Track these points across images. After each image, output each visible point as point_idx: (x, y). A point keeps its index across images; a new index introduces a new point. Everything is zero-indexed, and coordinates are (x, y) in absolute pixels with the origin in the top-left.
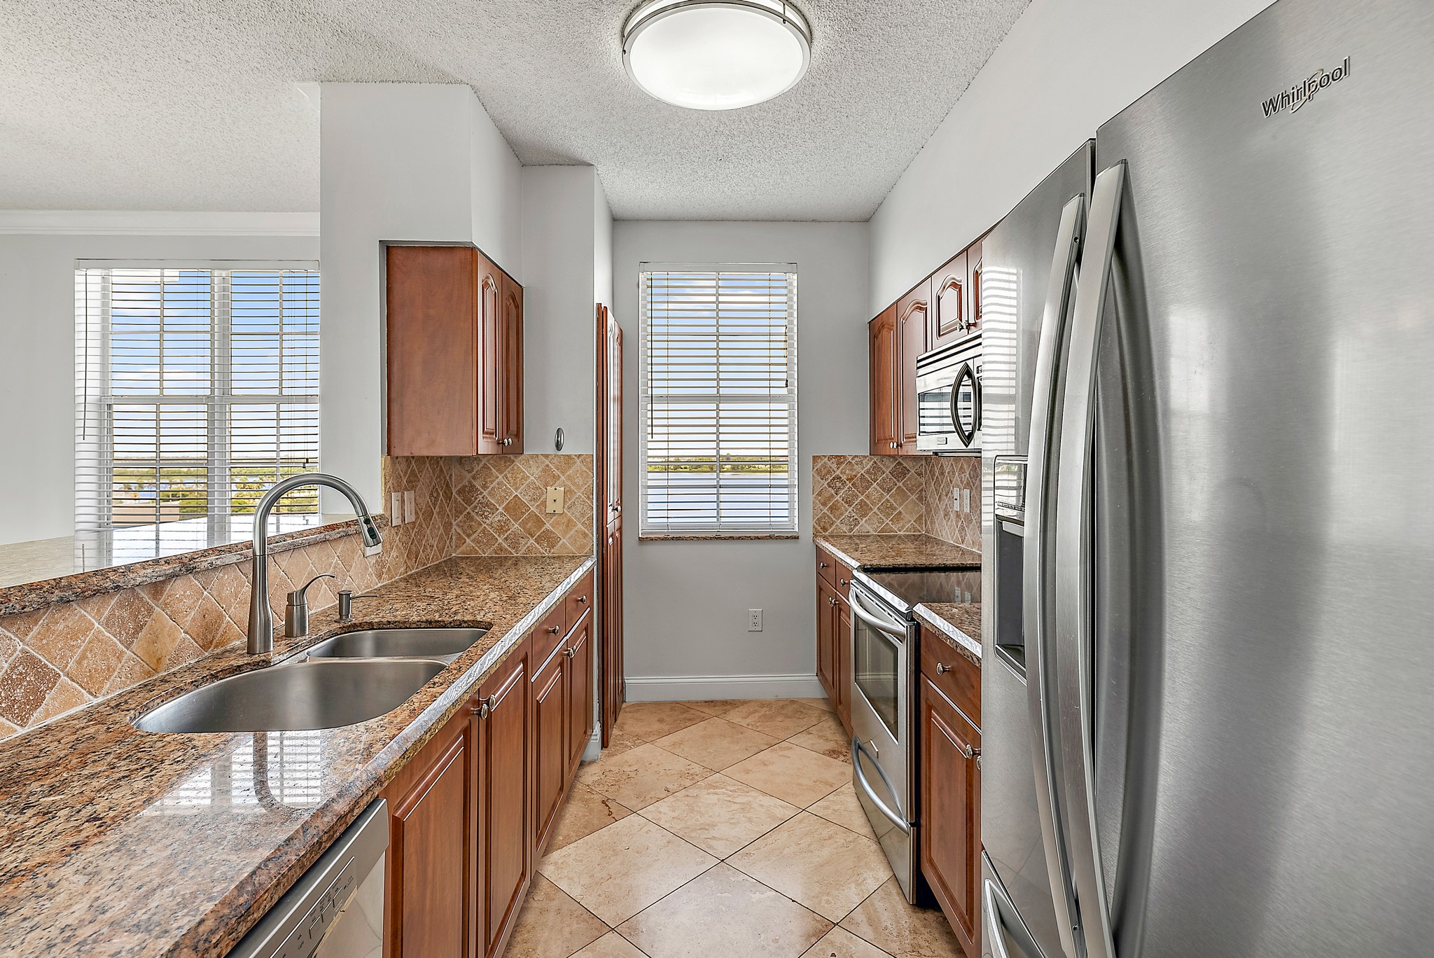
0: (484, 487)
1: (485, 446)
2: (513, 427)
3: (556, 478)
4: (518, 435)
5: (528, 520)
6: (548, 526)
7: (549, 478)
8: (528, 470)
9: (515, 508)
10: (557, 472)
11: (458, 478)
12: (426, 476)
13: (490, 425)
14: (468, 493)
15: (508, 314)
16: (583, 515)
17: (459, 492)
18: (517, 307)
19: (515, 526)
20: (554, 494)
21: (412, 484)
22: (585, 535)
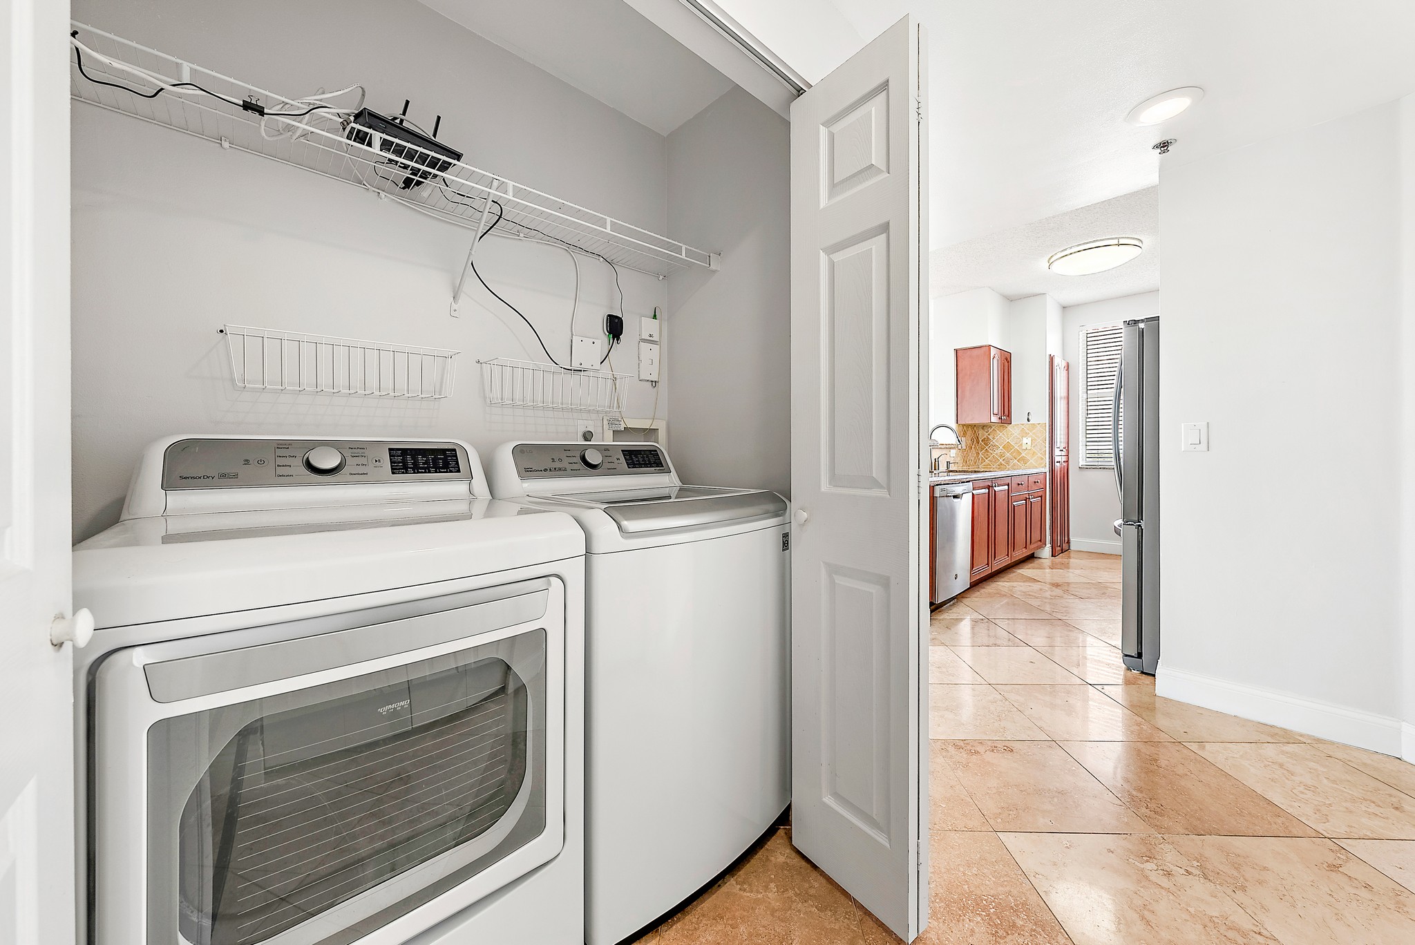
0: (994, 438)
1: (994, 419)
2: (1006, 412)
3: (1028, 434)
4: (1009, 415)
5: (1014, 452)
6: (1023, 455)
7: (1025, 434)
8: (1013, 430)
9: (1008, 447)
10: (1028, 431)
11: (982, 434)
12: (969, 432)
13: (996, 412)
14: (986, 441)
15: (1004, 366)
16: (1041, 450)
17: (982, 441)
18: (1008, 362)
19: (1008, 455)
20: (1027, 441)
21: (965, 434)
22: (1042, 459)
